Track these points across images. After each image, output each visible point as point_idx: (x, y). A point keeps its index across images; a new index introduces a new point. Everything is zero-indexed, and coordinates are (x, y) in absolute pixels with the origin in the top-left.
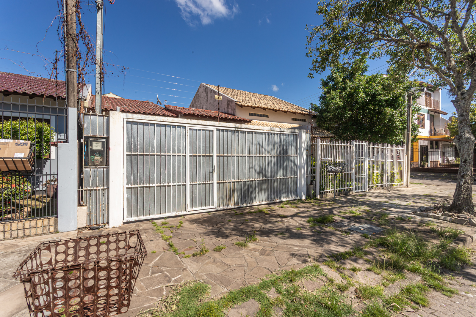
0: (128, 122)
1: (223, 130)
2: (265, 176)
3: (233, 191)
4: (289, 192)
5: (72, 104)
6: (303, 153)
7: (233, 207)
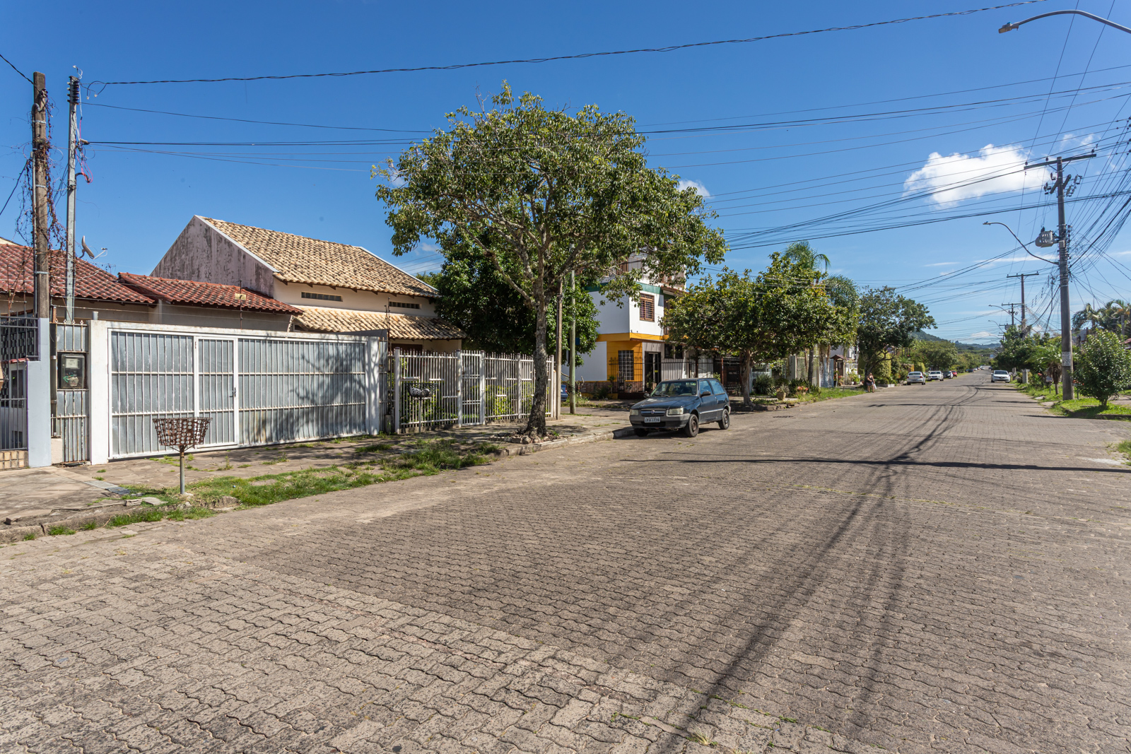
0: (114, 333)
1: (247, 340)
2: (313, 402)
3: (264, 423)
4: (353, 425)
5: (44, 313)
6: (373, 370)
7: (263, 443)
